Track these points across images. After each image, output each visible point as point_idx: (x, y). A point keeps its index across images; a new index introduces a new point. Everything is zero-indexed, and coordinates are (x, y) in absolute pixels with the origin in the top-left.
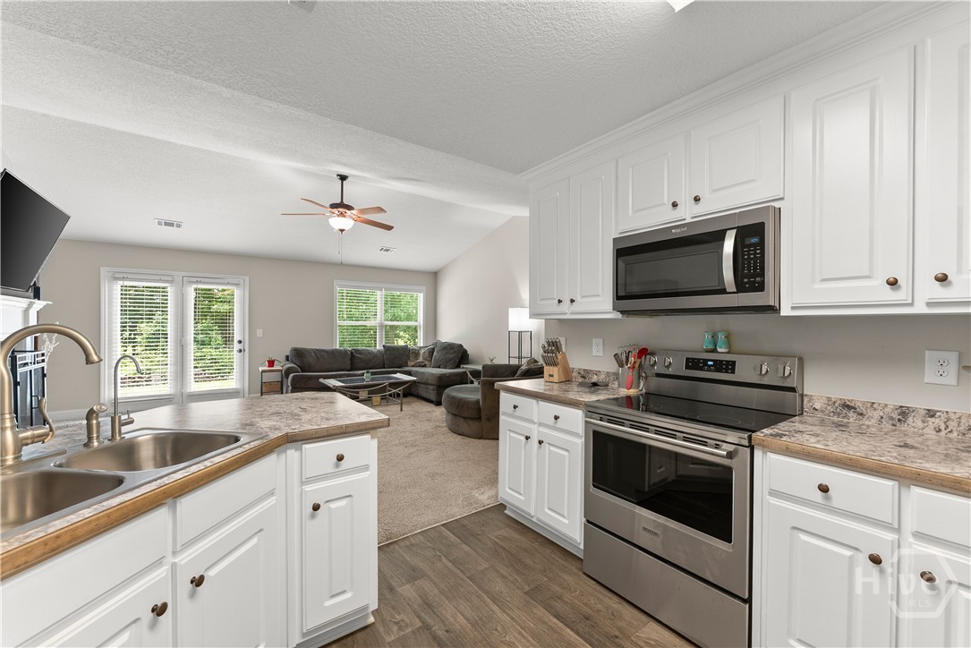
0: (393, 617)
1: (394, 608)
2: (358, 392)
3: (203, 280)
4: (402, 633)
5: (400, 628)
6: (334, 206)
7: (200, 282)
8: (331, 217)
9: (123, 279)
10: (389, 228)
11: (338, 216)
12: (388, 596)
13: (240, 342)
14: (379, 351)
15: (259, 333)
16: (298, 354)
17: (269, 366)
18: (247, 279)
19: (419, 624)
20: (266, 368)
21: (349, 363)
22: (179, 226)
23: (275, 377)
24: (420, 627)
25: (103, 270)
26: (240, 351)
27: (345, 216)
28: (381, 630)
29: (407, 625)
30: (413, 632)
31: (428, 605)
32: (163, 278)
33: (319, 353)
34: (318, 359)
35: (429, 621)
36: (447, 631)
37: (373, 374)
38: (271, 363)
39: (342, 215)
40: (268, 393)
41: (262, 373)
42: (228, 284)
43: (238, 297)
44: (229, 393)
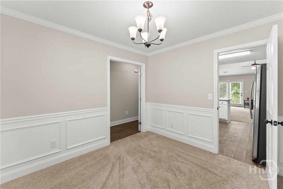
3: (233, 81)
8: (252, 67)
13: (241, 94)
15: (246, 92)
18: (243, 80)
20: (247, 100)
22: (227, 72)
26: (241, 96)
32: (226, 81)
40: (246, 105)
41: (245, 100)
42: (238, 81)
43: (241, 84)
44: (238, 104)
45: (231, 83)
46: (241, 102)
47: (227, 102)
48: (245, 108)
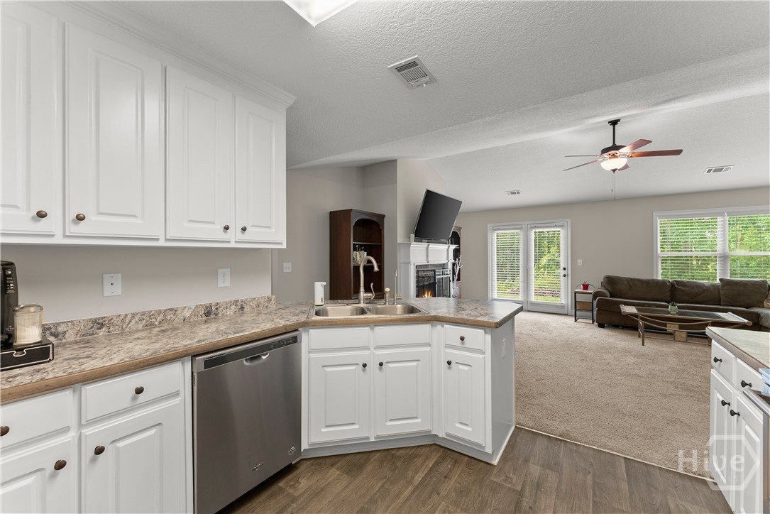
0: (509, 472)
1: (515, 469)
2: (665, 325)
3: (538, 225)
4: (503, 483)
5: (505, 481)
6: (605, 151)
7: (538, 227)
8: (601, 161)
9: (497, 230)
10: (678, 152)
11: (610, 158)
12: (520, 462)
13: (564, 269)
14: (714, 286)
15: (580, 262)
16: (611, 281)
17: (584, 289)
18: (569, 221)
19: (519, 488)
20: (581, 290)
21: (669, 294)
22: (518, 193)
23: (589, 298)
24: (517, 491)
25: (489, 225)
26: (565, 276)
27: (617, 157)
28: (495, 472)
29: (511, 483)
30: (510, 489)
31: (538, 486)
32: (517, 227)
33: (632, 282)
34: (631, 287)
35: (527, 493)
36: (530, 507)
37: (679, 307)
38: (586, 287)
39: (614, 156)
40: (580, 310)
41: (575, 294)
42: (556, 226)
43: (563, 235)
44: (556, 306)
45: (533, 233)
46: (564, 300)
47: (488, 337)
48: (576, 320)
